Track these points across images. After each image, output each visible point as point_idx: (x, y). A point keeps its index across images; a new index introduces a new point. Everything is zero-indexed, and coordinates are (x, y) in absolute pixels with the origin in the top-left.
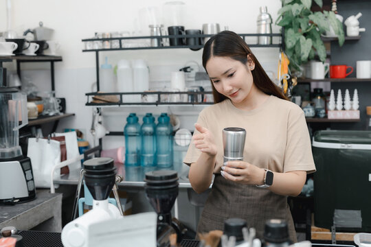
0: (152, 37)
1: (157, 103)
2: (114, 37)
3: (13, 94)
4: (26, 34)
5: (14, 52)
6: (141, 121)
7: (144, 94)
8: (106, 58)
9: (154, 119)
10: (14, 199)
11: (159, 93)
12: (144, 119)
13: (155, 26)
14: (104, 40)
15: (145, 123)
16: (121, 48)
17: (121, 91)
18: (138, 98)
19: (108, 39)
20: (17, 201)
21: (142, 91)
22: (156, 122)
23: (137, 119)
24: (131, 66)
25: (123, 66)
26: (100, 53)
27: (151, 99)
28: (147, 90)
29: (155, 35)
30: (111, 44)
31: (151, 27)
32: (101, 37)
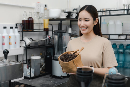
0: (124, 10)
1: (125, 40)
2: (107, 10)
3: (63, 33)
4: (74, 10)
5: (66, 17)
6: (118, 47)
7: (120, 35)
8: (104, 20)
9: (124, 47)
10: (62, 76)
11: (126, 35)
12: (119, 46)
13: (126, 5)
14: (103, 11)
15: (120, 48)
16: (110, 15)
17: (109, 33)
18: (117, 37)
19: (104, 11)
20: (62, 77)
21: (119, 34)
22: (125, 48)
23: (116, 46)
24: (115, 23)
25: (111, 23)
26: (102, 17)
27: (123, 37)
28: (121, 33)
29: (126, 9)
30: (106, 13)
31: (124, 5)
32: (102, 10)
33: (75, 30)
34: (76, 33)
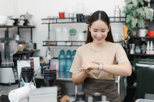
0: (69, 18)
1: (71, 46)
2: (55, 18)
3: (10, 41)
4: (21, 17)
6: (66, 53)
7: (66, 42)
8: (52, 27)
9: (71, 53)
10: (9, 83)
11: (72, 42)
12: (67, 53)
13: (71, 13)
14: (50, 19)
15: (67, 54)
16: (57, 23)
17: (57, 40)
18: (64, 44)
19: (52, 19)
21: (65, 40)
22: (72, 54)
23: (64, 52)
24: (62, 30)
25: (58, 30)
26: (50, 25)
27: (69, 44)
28: (68, 40)
29: (71, 17)
30: (53, 21)
31: (69, 14)
32: (49, 18)
33: (23, 37)
34: (24, 41)
